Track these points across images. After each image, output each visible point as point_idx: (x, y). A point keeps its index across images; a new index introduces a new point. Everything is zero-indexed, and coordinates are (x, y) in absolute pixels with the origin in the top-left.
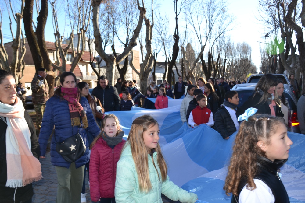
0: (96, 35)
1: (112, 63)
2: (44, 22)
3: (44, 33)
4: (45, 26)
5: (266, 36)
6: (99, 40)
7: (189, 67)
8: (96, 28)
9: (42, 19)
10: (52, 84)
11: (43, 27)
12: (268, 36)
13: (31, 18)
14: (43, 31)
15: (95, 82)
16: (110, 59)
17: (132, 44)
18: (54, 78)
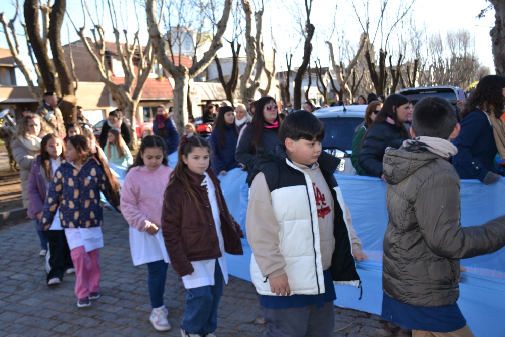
0: (153, 34)
1: (182, 77)
2: (59, 20)
3: (60, 38)
4: (60, 27)
5: (480, 16)
6: (159, 42)
7: (340, 76)
8: (152, 23)
9: (56, 15)
10: (73, 115)
11: (58, 29)
12: (484, 16)
13: (35, 15)
14: (58, 35)
15: (199, 105)
16: (180, 70)
17: (215, 45)
18: (74, 106)
